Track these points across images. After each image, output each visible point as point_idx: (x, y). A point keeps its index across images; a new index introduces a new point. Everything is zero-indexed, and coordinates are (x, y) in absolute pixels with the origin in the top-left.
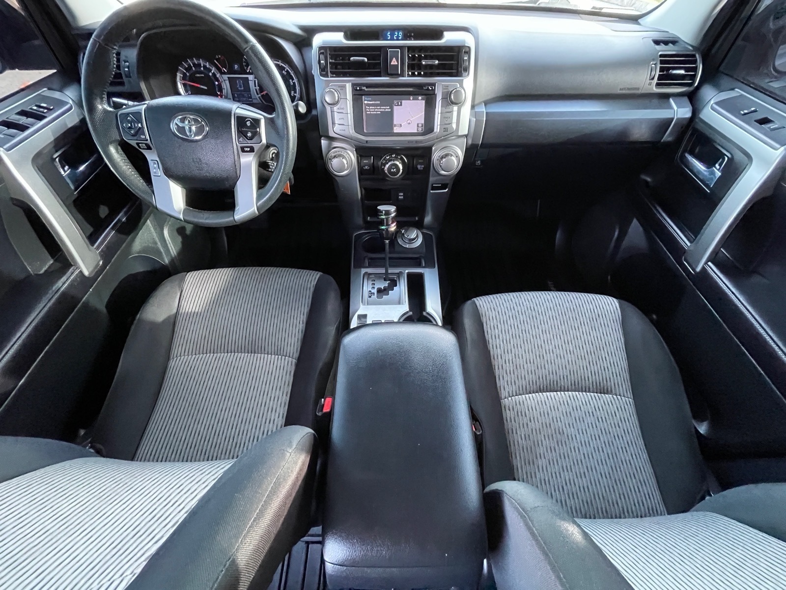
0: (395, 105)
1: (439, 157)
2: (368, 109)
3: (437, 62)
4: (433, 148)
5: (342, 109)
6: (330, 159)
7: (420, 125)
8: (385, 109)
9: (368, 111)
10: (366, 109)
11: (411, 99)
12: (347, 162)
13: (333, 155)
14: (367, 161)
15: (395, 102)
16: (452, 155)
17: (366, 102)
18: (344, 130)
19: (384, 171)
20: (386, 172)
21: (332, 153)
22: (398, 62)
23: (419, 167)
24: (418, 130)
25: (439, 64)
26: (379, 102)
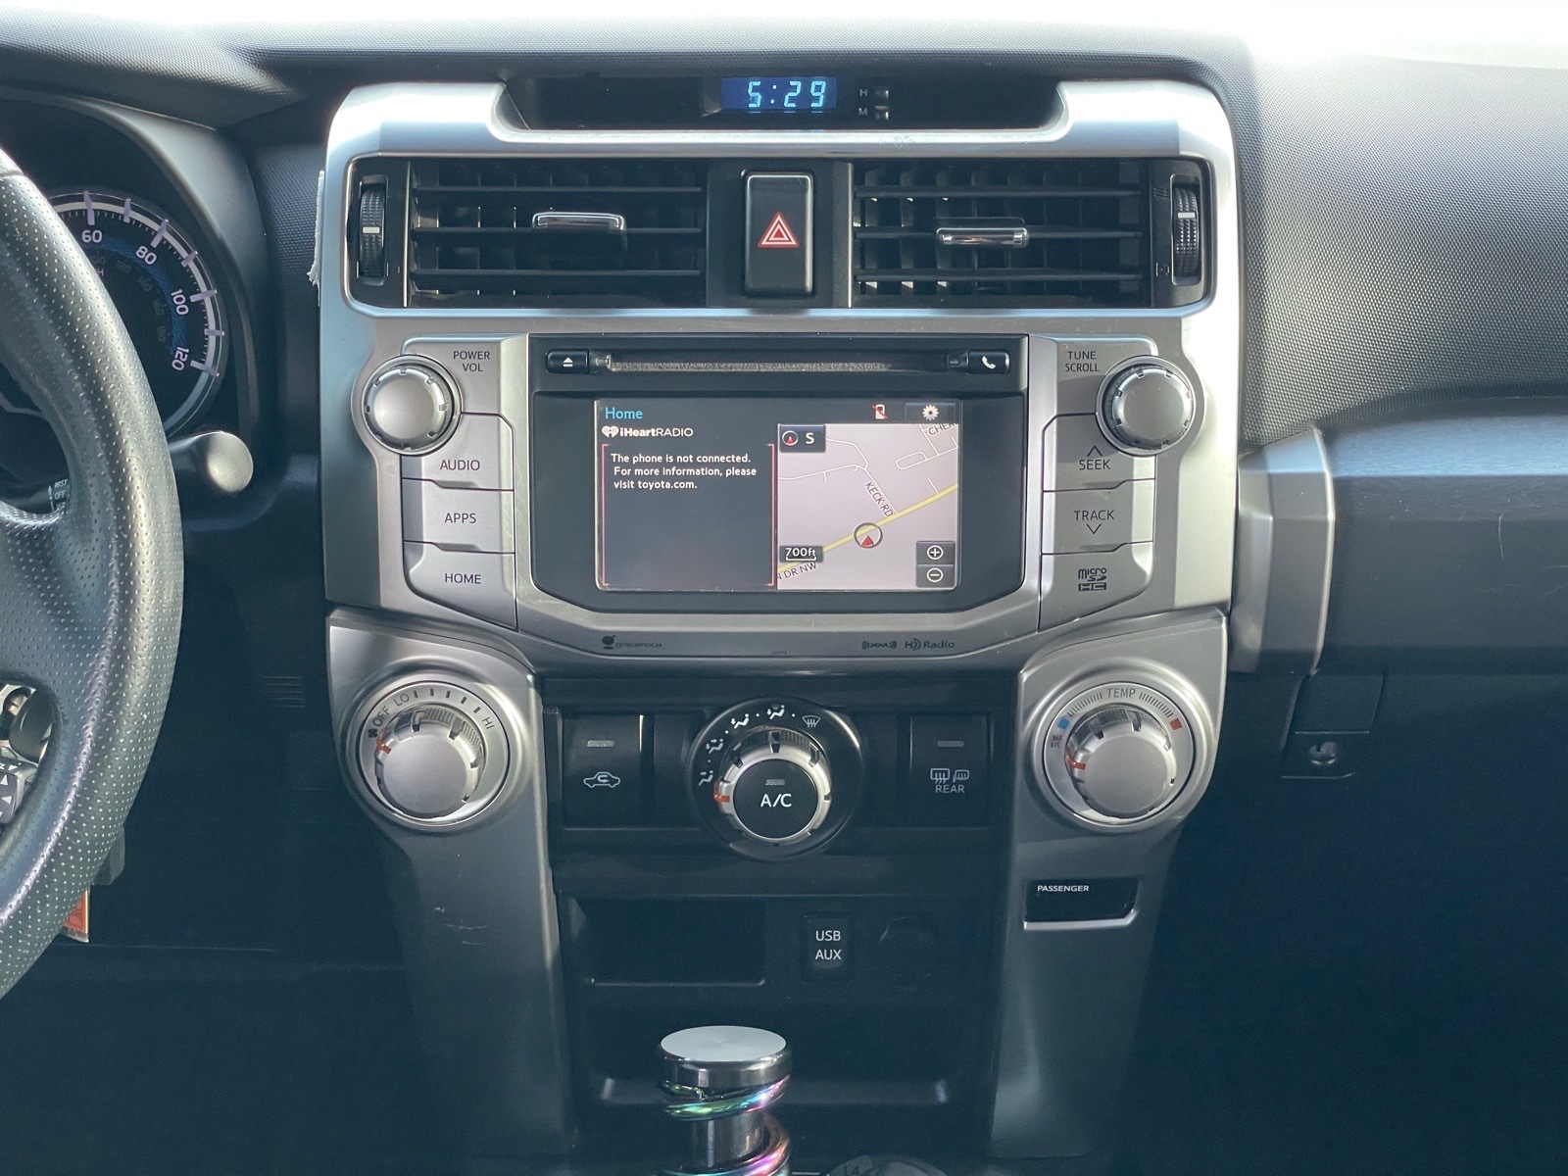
0: (786, 449)
1: (1063, 723)
2: (623, 465)
3: (1021, 235)
4: (1025, 676)
5: (469, 465)
6: (373, 733)
7: (936, 554)
8: (724, 466)
9: (620, 477)
10: (610, 464)
11: (879, 416)
12: (482, 754)
13: (393, 709)
14: (610, 743)
15: (784, 429)
16: (1140, 719)
17: (610, 431)
18: (474, 579)
19: (716, 805)
20: (728, 808)
21: (391, 697)
22: (800, 236)
23: (939, 778)
24: (921, 578)
25: (1031, 240)
26: (686, 432)
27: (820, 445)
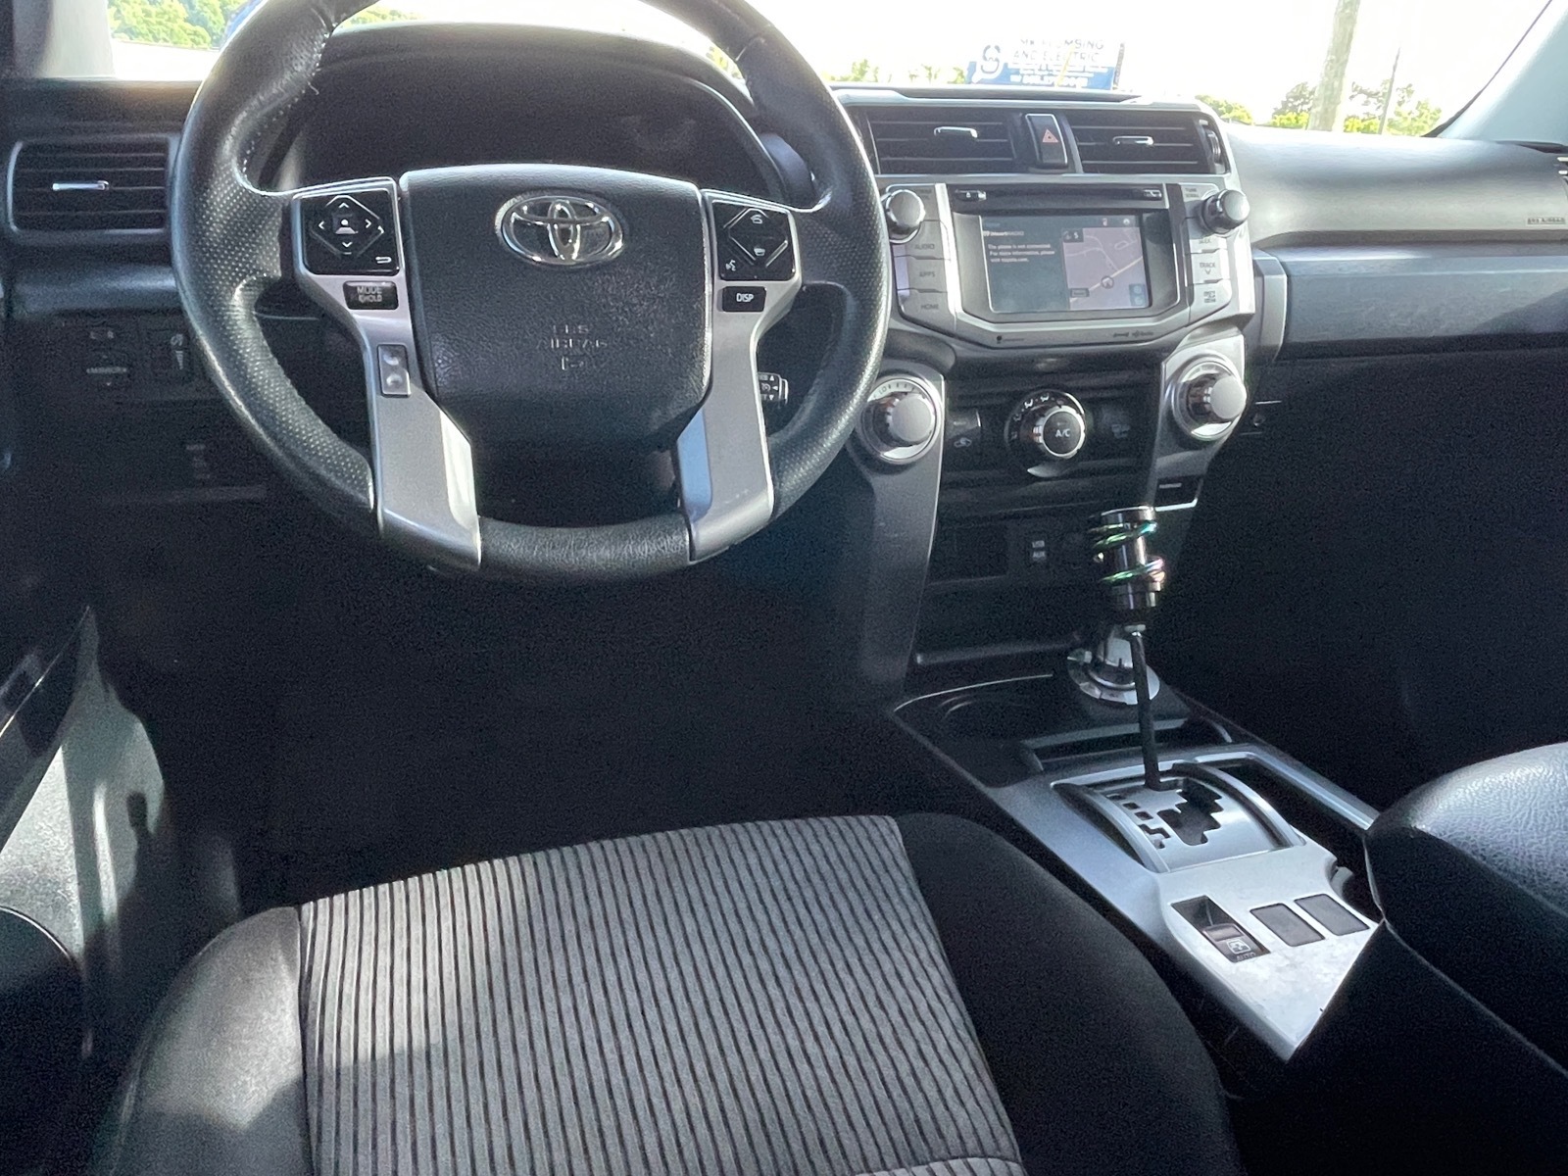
0: (1066, 241)
1: (1185, 386)
2: (994, 251)
3: (1149, 141)
7: (1137, 291)
8: (1040, 250)
9: (993, 257)
10: (988, 250)
11: (1105, 224)
14: (964, 423)
15: (1066, 231)
18: (936, 307)
19: (1035, 441)
20: (1040, 441)
22: (1058, 138)
23: (1117, 430)
24: (1131, 301)
25: (1153, 145)
26: (1020, 234)
27: (1081, 239)
